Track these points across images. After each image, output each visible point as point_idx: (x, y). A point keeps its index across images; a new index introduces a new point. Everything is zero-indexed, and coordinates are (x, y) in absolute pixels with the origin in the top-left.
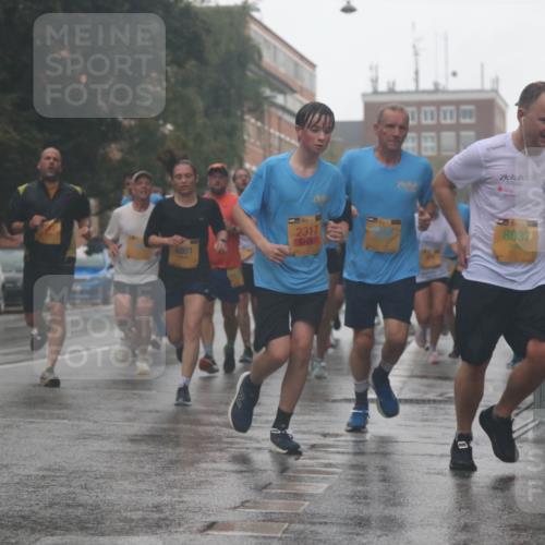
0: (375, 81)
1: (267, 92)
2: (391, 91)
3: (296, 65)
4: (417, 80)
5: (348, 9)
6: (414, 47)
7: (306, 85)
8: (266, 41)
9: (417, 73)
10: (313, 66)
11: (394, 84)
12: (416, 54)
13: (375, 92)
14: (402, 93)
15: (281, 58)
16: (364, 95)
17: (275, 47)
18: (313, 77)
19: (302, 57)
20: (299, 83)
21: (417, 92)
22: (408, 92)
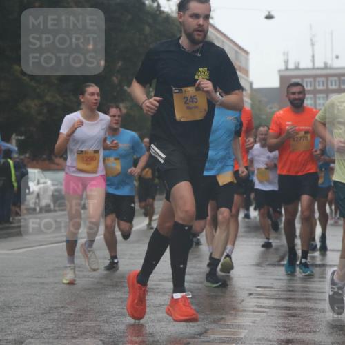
0: (286, 62)
2: (297, 68)
3: (237, 52)
4: (313, 61)
5: (269, 17)
6: (311, 40)
7: (243, 65)
9: (313, 57)
10: (247, 53)
11: (299, 64)
12: (313, 45)
13: (287, 69)
14: (304, 69)
16: (280, 71)
18: (247, 60)
19: (240, 48)
20: (239, 64)
21: (313, 68)
22: (308, 69)
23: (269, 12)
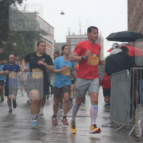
0: (69, 32)
1: (41, 35)
2: (74, 35)
3: (49, 28)
4: (80, 32)
5: (62, 14)
6: (80, 23)
8: (41, 21)
9: (80, 30)
10: (53, 28)
11: (74, 33)
12: (80, 25)
13: (70, 35)
14: (76, 35)
15: (45, 26)
16: (67, 36)
17: (43, 23)
18: (53, 31)
19: (50, 26)
20: (50, 33)
21: (80, 35)
22: (78, 35)
23: (62, 12)
